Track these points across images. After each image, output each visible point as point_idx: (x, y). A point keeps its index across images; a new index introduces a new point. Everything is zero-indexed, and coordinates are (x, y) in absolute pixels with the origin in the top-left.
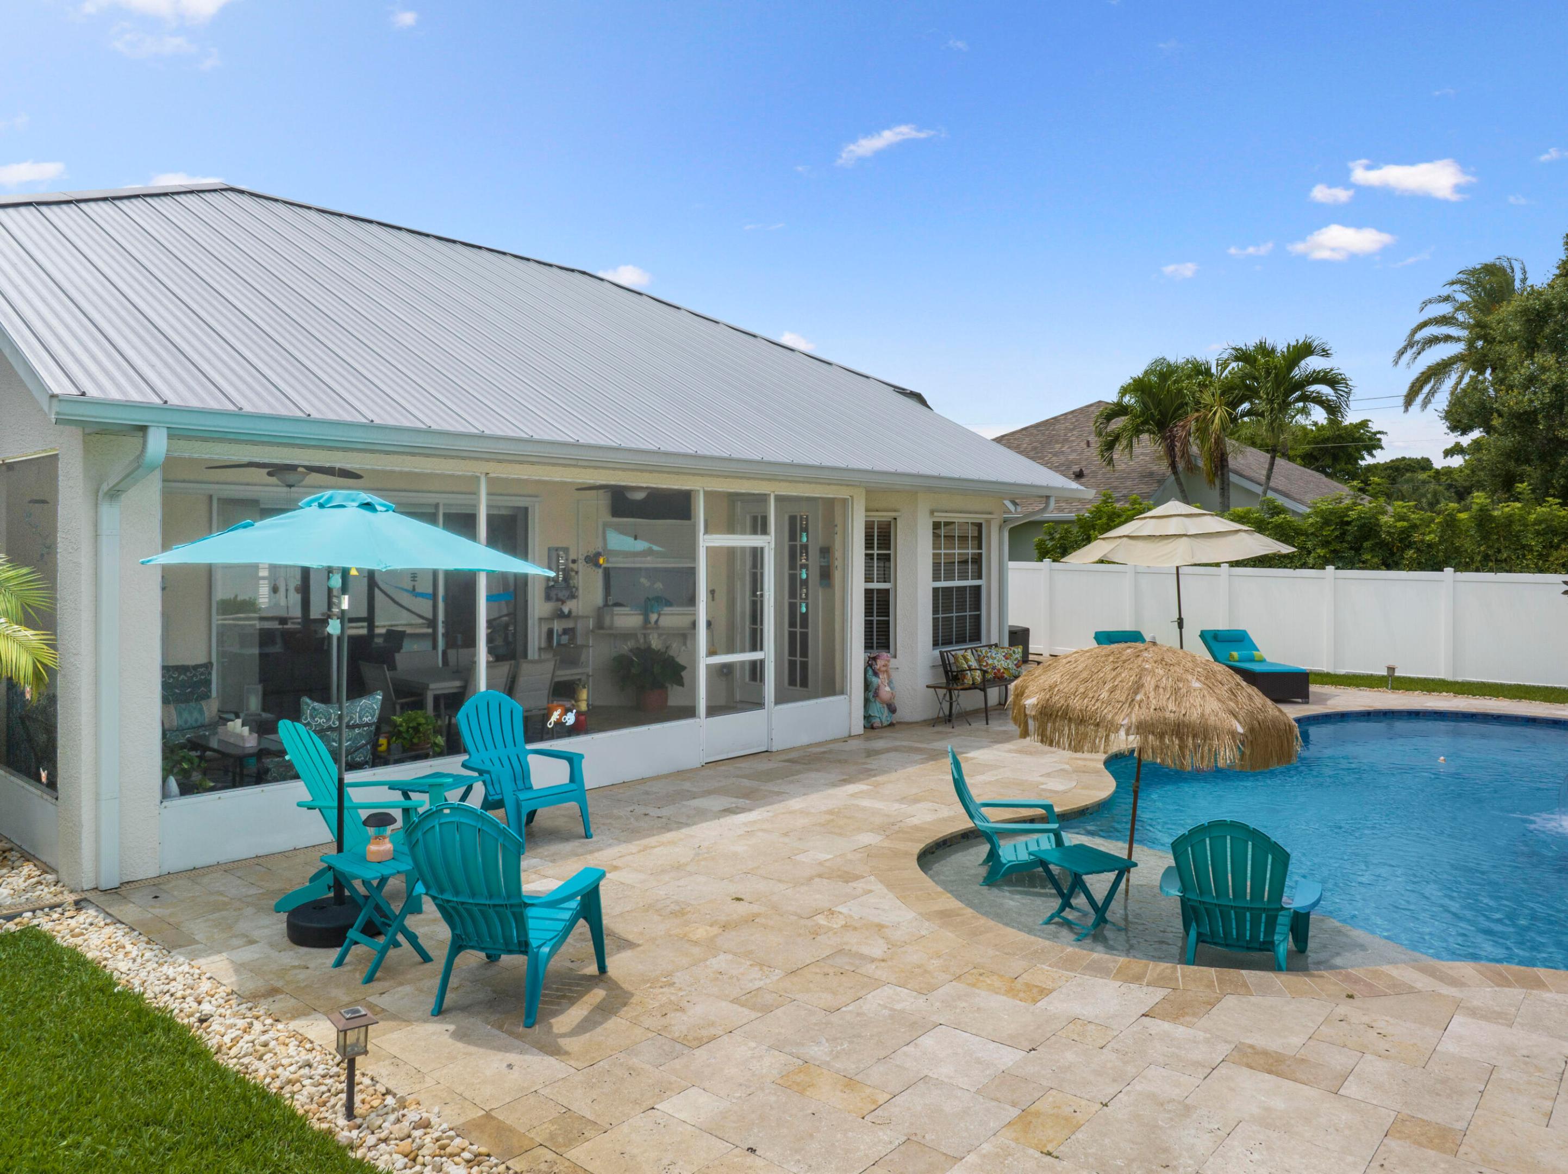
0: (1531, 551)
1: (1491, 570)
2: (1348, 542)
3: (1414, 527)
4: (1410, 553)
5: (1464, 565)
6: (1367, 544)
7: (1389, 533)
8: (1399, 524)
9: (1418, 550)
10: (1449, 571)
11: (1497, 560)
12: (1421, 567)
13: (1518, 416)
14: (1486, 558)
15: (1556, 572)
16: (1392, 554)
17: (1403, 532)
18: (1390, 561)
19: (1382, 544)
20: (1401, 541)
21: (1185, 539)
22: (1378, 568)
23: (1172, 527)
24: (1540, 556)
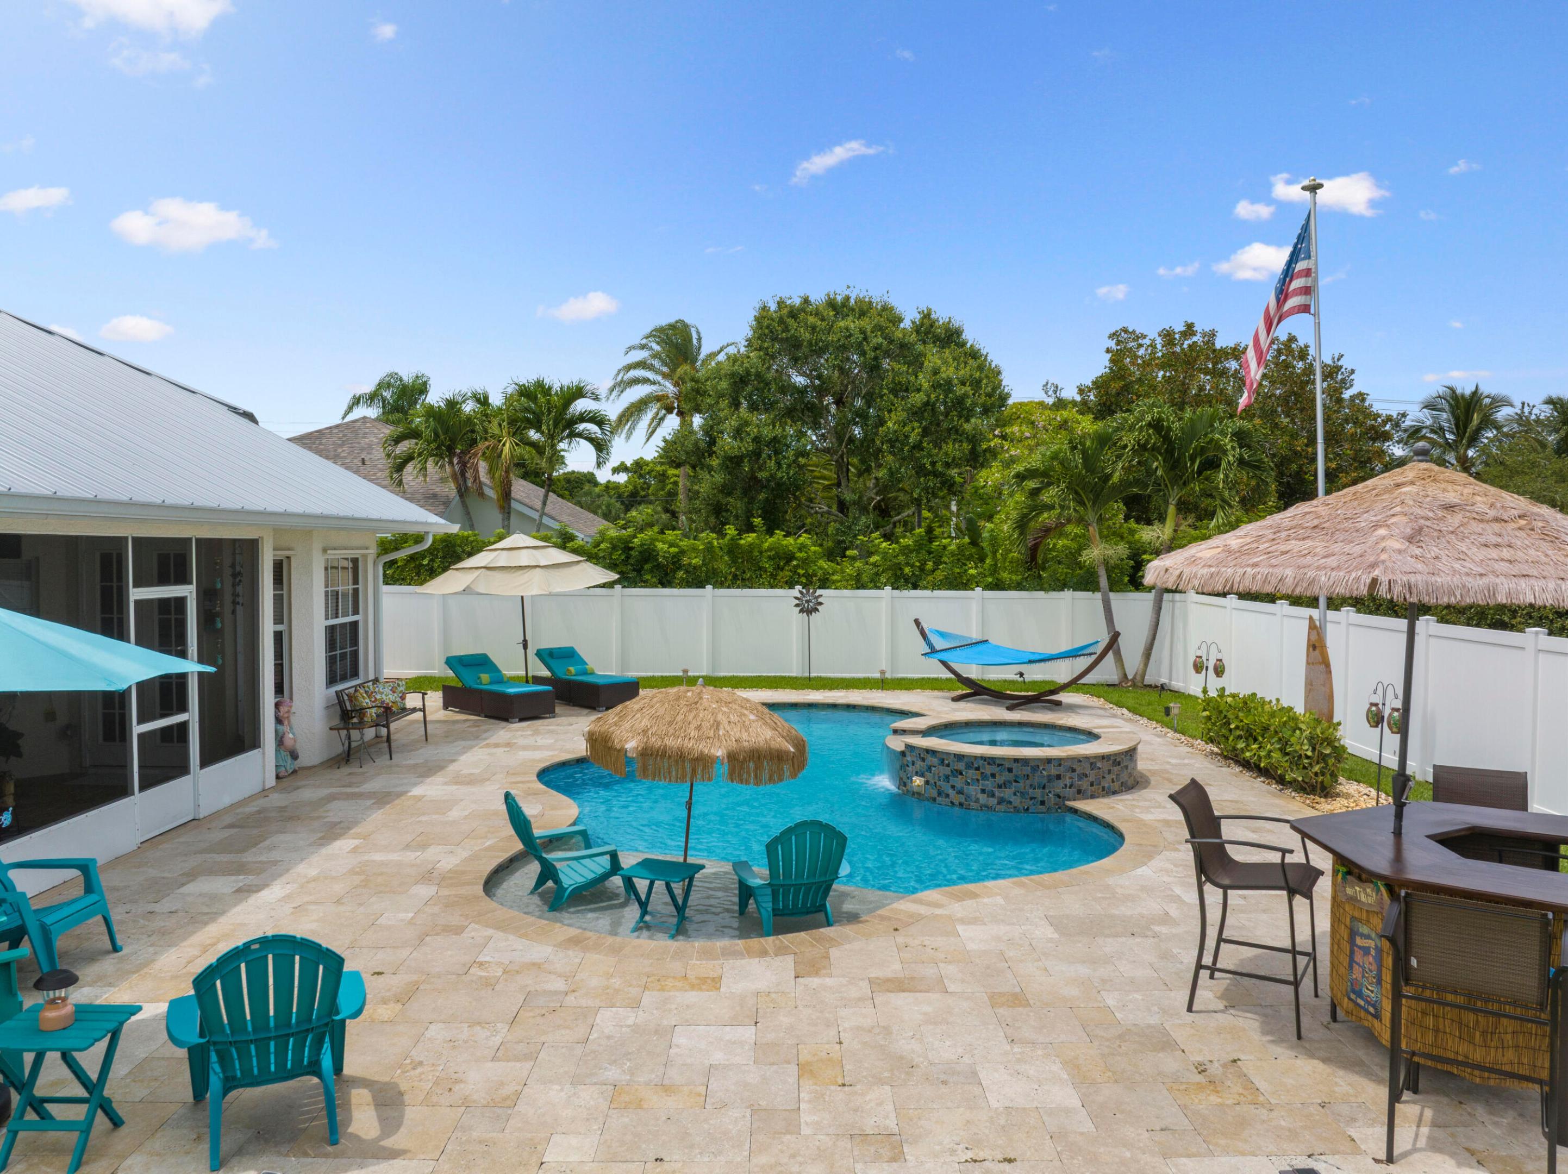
0: (766, 571)
1: (738, 587)
2: (632, 565)
3: (682, 552)
4: (680, 574)
5: (719, 584)
6: (647, 567)
7: (664, 557)
8: (672, 550)
9: (687, 572)
10: (709, 587)
11: (743, 580)
12: (689, 585)
13: (731, 459)
14: (735, 577)
15: (782, 587)
16: (666, 574)
17: (674, 557)
18: (664, 580)
19: (658, 566)
20: (674, 563)
21: (538, 569)
22: (656, 587)
23: (524, 558)
24: (772, 575)
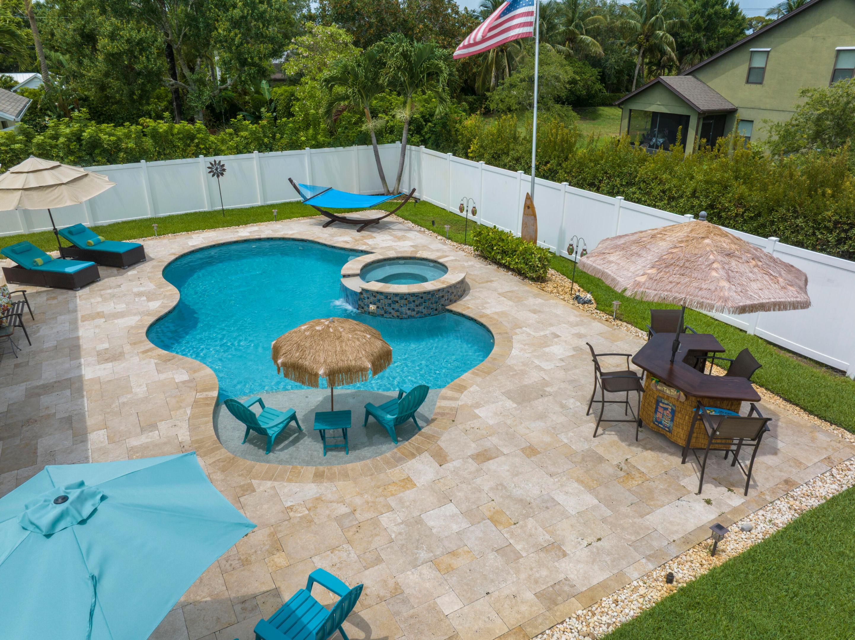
0: (179, 148)
1: (162, 159)
2: (85, 150)
3: (119, 139)
4: (122, 154)
5: (149, 159)
6: (97, 151)
7: (108, 145)
8: (112, 138)
9: (126, 153)
10: (143, 161)
11: (164, 154)
12: (128, 161)
14: (159, 153)
15: (190, 157)
16: (111, 155)
17: (114, 143)
18: (110, 159)
19: (105, 151)
20: (115, 148)
22: (106, 164)
24: (183, 149)
